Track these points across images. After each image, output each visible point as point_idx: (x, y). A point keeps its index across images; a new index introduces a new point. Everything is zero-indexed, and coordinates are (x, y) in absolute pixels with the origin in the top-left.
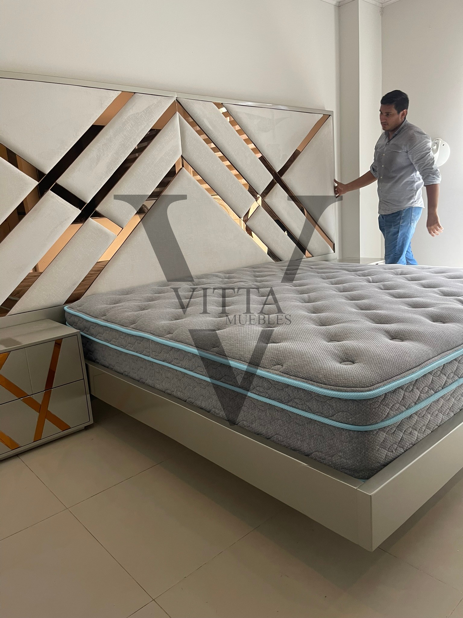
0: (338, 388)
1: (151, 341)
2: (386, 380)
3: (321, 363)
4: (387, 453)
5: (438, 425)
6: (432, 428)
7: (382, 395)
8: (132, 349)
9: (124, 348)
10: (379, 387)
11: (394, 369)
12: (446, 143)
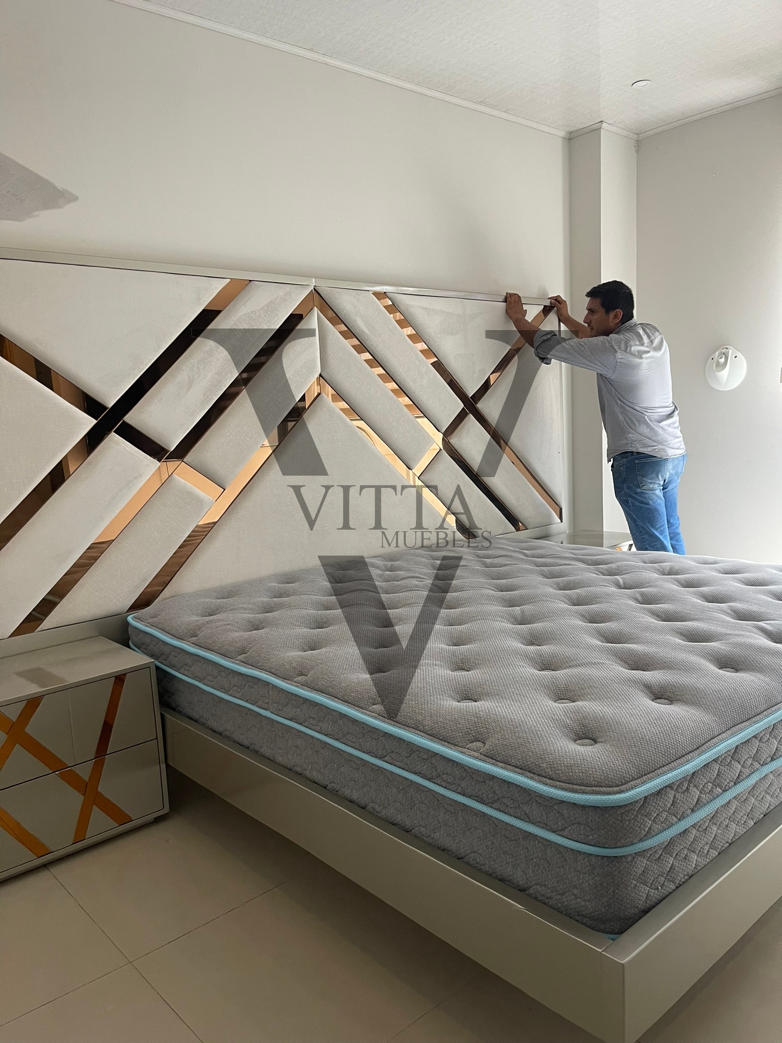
0: (571, 786)
1: (271, 686)
2: (646, 775)
3: (545, 743)
4: (648, 892)
5: (730, 841)
6: (720, 847)
7: (640, 799)
8: (238, 695)
9: (226, 692)
10: (636, 786)
11: (658, 756)
12: (739, 354)
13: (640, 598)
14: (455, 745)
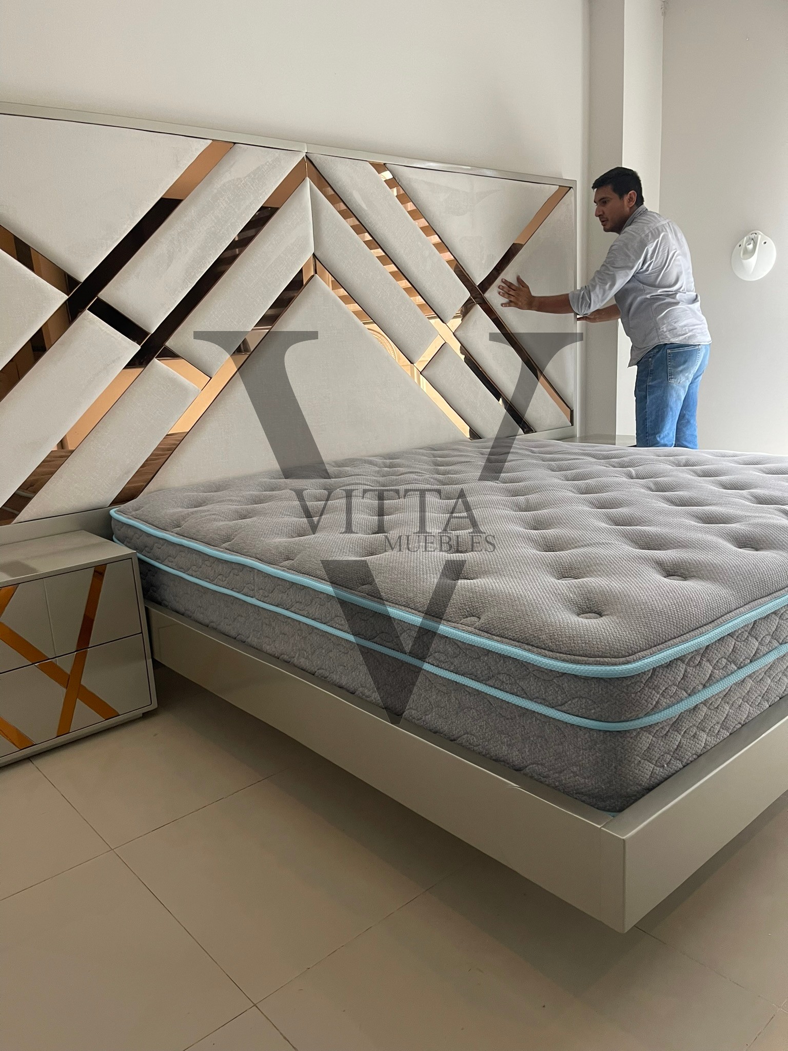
0: (572, 657)
1: (255, 571)
2: (655, 646)
3: (545, 615)
4: (653, 769)
5: (742, 723)
6: (732, 728)
7: (649, 671)
8: (225, 584)
9: (211, 582)
10: (643, 657)
11: (669, 627)
12: (769, 241)
13: (653, 487)
14: (448, 621)
